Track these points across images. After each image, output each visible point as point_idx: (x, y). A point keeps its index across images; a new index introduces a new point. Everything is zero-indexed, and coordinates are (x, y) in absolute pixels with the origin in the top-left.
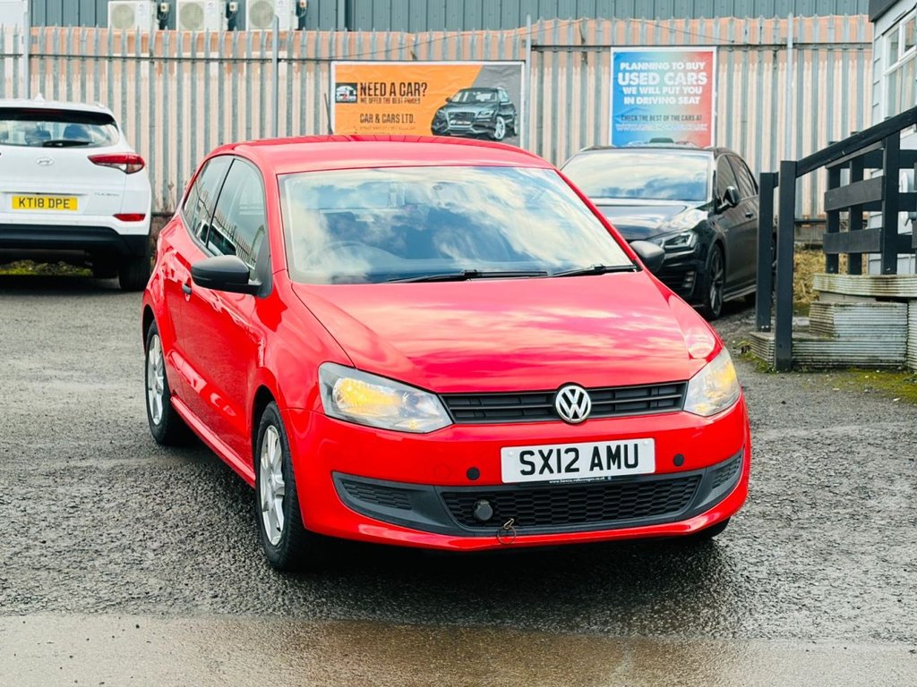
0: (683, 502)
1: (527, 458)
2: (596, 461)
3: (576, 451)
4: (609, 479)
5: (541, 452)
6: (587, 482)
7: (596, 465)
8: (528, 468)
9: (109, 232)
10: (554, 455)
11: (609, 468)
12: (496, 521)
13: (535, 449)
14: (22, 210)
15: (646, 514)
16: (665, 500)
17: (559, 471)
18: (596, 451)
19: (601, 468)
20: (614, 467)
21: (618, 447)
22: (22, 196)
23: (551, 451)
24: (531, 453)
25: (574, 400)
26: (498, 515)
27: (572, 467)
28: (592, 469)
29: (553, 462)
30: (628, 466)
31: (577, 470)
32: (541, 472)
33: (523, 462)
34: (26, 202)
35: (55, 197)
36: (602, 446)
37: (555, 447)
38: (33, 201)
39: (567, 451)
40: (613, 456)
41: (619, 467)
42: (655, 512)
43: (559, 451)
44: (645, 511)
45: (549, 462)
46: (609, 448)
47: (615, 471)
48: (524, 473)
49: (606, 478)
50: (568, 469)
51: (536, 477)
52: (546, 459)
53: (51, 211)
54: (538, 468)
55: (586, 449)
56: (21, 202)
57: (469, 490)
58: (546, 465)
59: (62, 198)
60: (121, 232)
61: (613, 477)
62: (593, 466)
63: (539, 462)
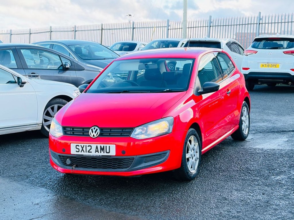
0: (128, 166)
1: (77, 147)
2: (97, 150)
3: (91, 146)
4: (101, 156)
5: (81, 146)
6: (94, 156)
7: (97, 151)
8: (78, 150)
9: (289, 74)
10: (85, 147)
11: (101, 152)
12: (71, 165)
13: (80, 144)
14: (263, 68)
15: (116, 168)
16: (122, 164)
17: (86, 152)
18: (97, 147)
19: (98, 152)
20: (102, 152)
21: (104, 146)
22: (263, 64)
23: (84, 146)
24: (79, 146)
25: (94, 131)
26: (73, 164)
27: (90, 151)
28: (95, 152)
29: (84, 149)
30: (107, 152)
31: (91, 152)
32: (81, 152)
33: (76, 148)
34: (264, 66)
35: (273, 64)
36: (99, 146)
37: (85, 145)
38: (266, 65)
39: (88, 146)
40: (102, 149)
41: (104, 153)
42: (119, 168)
43: (86, 146)
44: (115, 167)
45: (83, 149)
46: (101, 146)
47: (102, 154)
48: (77, 151)
49: (100, 155)
50: (89, 152)
51: (80, 153)
52: (83, 148)
53: (271, 68)
54: (80, 151)
55: (94, 146)
56: (263, 66)
57: (64, 155)
58: (83, 150)
59: (275, 64)
60: (292, 75)
61: (102, 156)
62: (96, 151)
63: (81, 149)
